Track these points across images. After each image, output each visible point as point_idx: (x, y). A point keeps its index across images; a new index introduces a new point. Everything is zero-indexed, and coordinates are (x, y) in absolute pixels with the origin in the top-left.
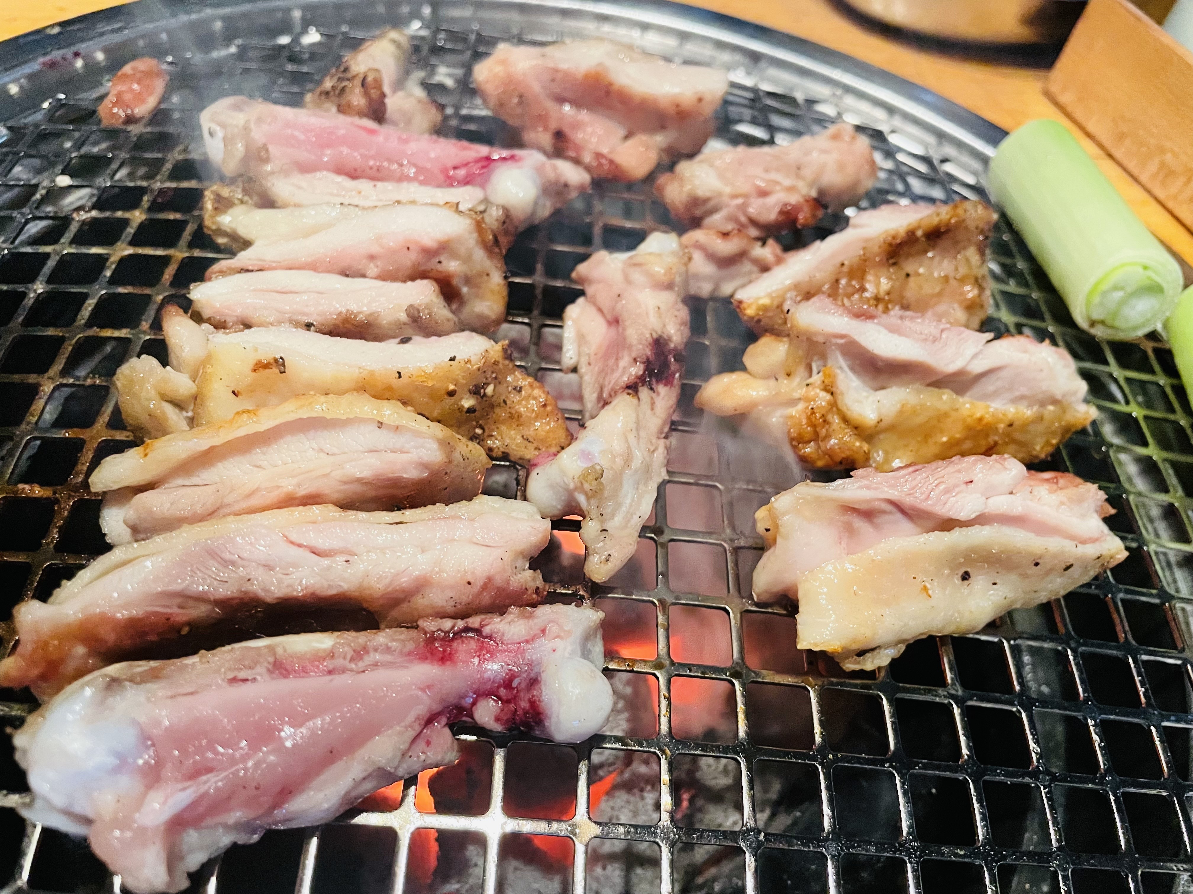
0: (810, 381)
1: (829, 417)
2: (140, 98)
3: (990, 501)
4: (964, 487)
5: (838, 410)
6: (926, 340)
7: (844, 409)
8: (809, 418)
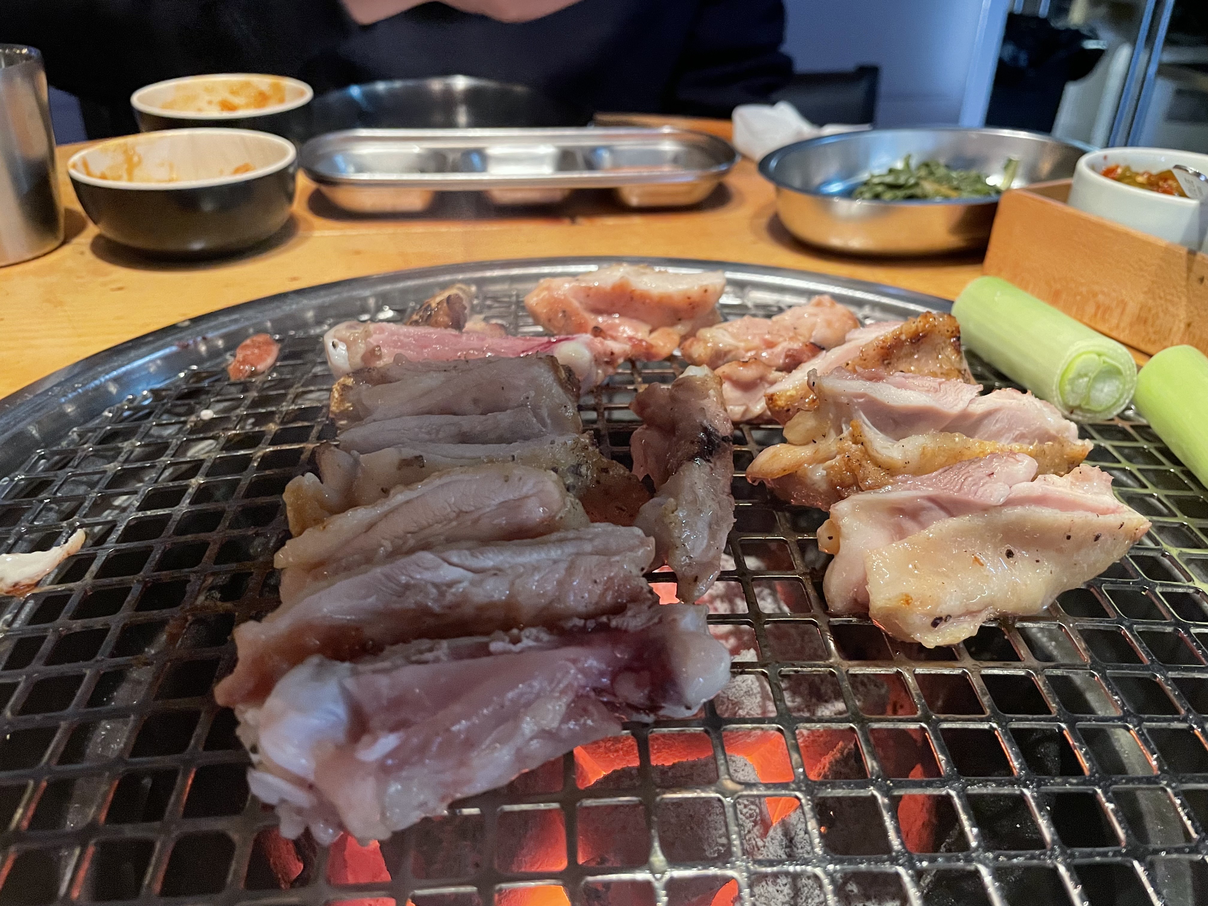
0: (842, 436)
1: (864, 463)
2: (261, 358)
3: (1014, 487)
4: (988, 479)
5: (869, 456)
6: (928, 391)
7: (874, 454)
8: (846, 464)
